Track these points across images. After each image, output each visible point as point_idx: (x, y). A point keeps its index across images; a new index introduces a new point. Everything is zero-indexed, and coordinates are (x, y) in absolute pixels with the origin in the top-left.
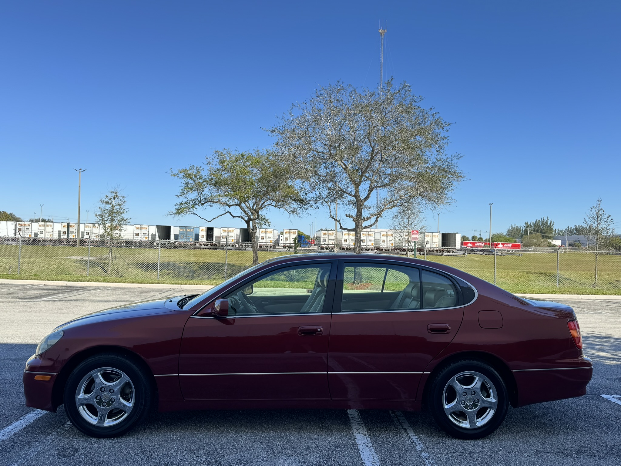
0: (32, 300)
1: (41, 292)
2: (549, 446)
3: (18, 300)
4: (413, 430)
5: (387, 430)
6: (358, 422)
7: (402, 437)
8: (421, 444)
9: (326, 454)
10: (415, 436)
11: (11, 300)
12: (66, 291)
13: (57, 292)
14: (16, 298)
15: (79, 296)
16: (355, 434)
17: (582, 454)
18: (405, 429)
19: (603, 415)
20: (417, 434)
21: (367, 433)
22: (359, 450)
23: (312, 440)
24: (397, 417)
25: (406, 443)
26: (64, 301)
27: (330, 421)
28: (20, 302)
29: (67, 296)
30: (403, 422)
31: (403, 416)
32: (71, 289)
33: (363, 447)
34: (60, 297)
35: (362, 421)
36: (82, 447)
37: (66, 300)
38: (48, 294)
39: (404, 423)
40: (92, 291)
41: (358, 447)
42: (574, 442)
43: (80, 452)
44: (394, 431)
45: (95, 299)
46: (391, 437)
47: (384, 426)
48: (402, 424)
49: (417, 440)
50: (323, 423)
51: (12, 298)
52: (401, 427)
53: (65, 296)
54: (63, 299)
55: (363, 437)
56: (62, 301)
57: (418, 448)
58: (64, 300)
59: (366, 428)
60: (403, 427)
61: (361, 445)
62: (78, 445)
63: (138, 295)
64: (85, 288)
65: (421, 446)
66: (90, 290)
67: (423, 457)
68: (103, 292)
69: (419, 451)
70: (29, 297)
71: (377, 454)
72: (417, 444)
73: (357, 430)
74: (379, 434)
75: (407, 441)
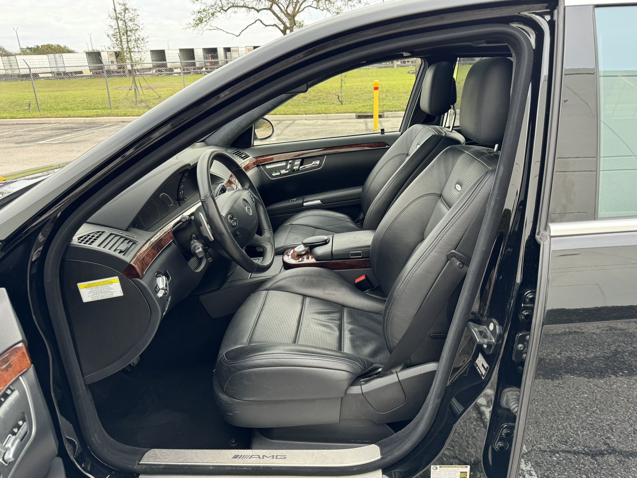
0: (28, 144)
15: (87, 136)
28: (11, 148)
34: (63, 139)
37: (66, 143)
51: (9, 143)
58: (63, 143)
64: (102, 125)
70: (29, 140)
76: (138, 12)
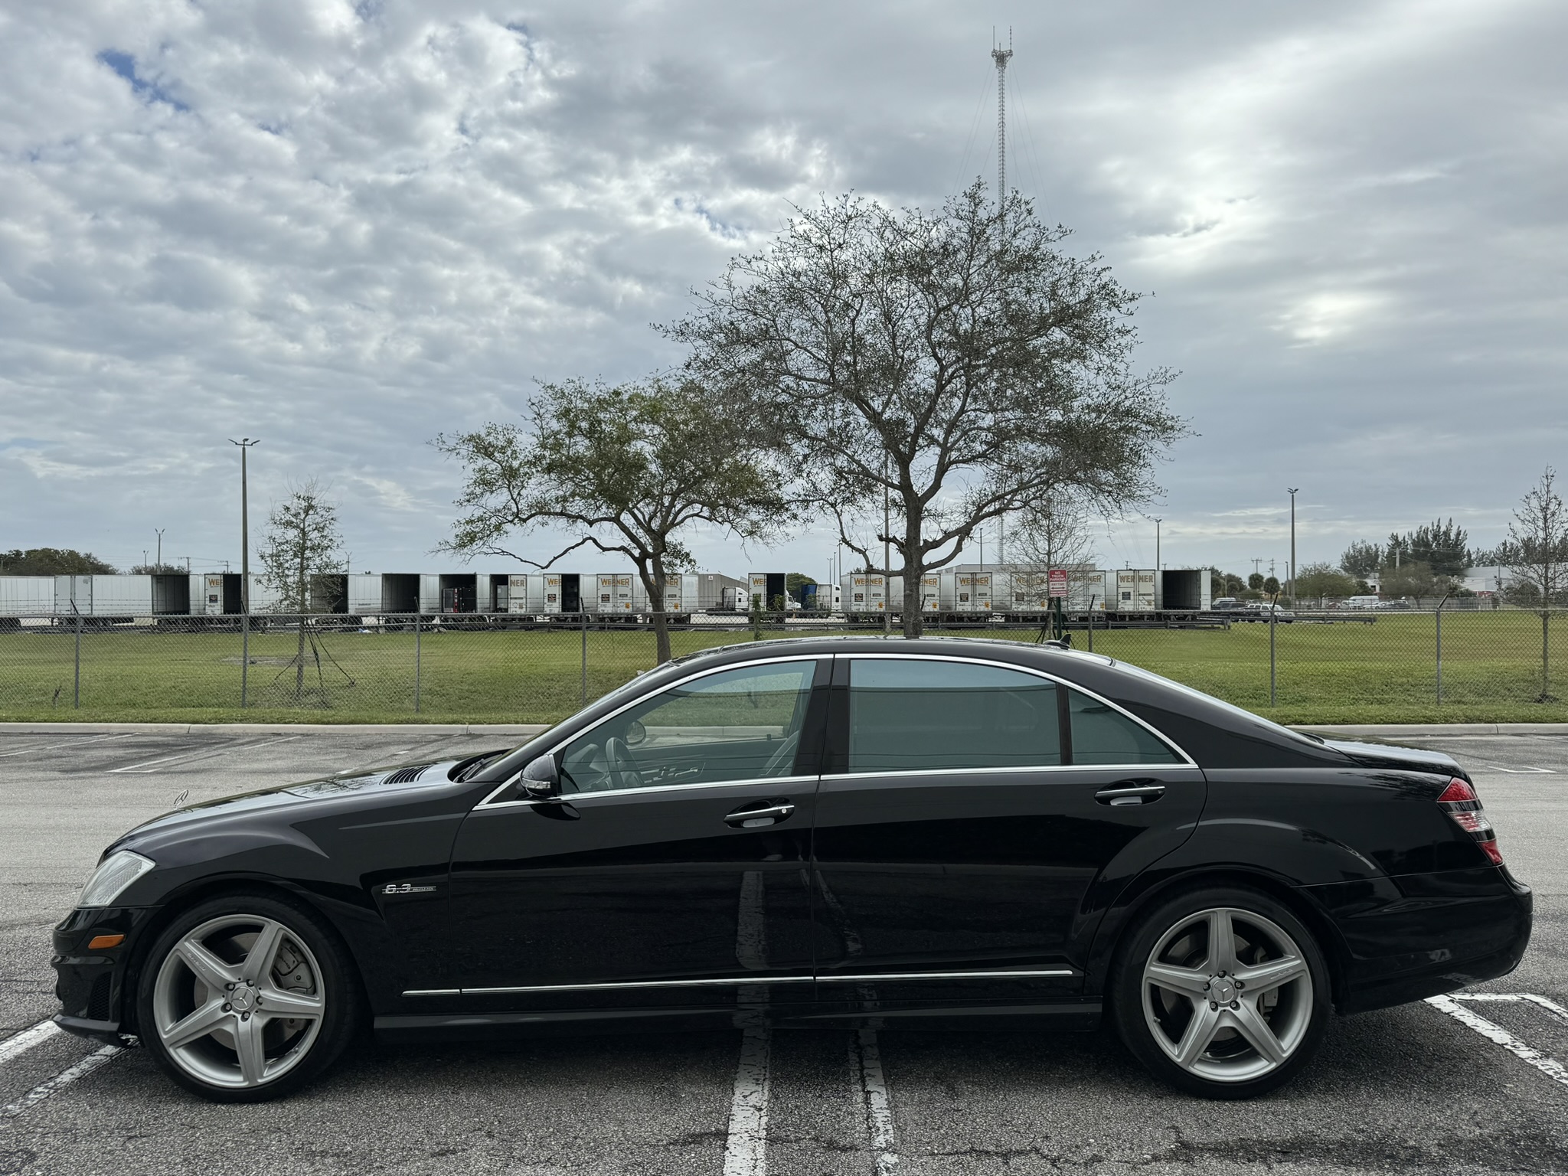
0: (91, 774)
1: (120, 752)
2: (1221, 1133)
3: (57, 774)
4: (887, 1094)
5: (820, 1096)
6: (756, 1077)
7: (852, 1114)
8: (891, 1132)
9: (639, 1160)
10: (884, 1111)
11: (40, 775)
12: (183, 750)
13: (158, 751)
14: (54, 770)
15: (211, 761)
16: (734, 1108)
17: (1298, 1153)
18: (869, 1092)
19: (1401, 1048)
20: (893, 1104)
21: (766, 1103)
22: (728, 1149)
23: (621, 1124)
24: (861, 1062)
25: (854, 1128)
26: (166, 776)
27: (685, 1075)
28: (60, 779)
29: (181, 761)
30: (869, 1075)
31: (876, 1059)
32: (196, 743)
33: (742, 1141)
34: (162, 765)
35: (767, 1074)
36: (48, 1150)
37: (172, 773)
38: (134, 756)
39: (873, 1076)
40: (245, 748)
41: (729, 1142)
42: (1292, 1121)
43: (39, 1162)
44: (839, 1098)
45: (247, 766)
46: (824, 1113)
47: (817, 1085)
48: (867, 1079)
49: (886, 1119)
50: (667, 1080)
51: (44, 770)
52: (860, 1088)
53: (174, 763)
54: (167, 770)
55: (750, 1115)
56: (164, 773)
57: (880, 1141)
58: (168, 773)
59: (770, 1090)
60: (864, 1086)
61: (738, 1136)
62: (41, 1144)
63: (357, 755)
64: (232, 739)
65: (890, 1137)
66: (243, 744)
67: (881, 1165)
68: (273, 749)
69: (877, 1150)
70: (86, 765)
71: (767, 1159)
72: (882, 1130)
73: (745, 1097)
74: (796, 1107)
75: (860, 1123)
76: (334, 513)
